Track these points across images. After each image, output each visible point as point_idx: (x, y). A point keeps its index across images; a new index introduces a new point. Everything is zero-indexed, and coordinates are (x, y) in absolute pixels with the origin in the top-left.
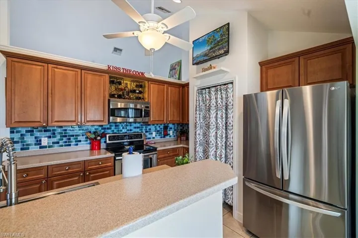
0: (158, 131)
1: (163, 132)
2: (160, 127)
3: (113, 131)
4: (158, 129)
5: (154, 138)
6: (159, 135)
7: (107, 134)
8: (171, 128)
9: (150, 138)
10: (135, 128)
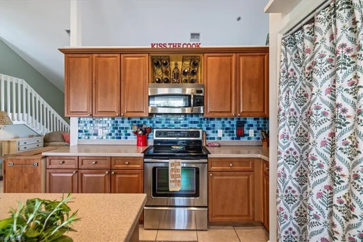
0: (227, 129)
1: (235, 131)
2: (230, 122)
3: (164, 125)
4: (228, 125)
5: (220, 138)
6: (230, 135)
7: (154, 128)
8: (252, 125)
9: (214, 138)
10: (191, 122)
